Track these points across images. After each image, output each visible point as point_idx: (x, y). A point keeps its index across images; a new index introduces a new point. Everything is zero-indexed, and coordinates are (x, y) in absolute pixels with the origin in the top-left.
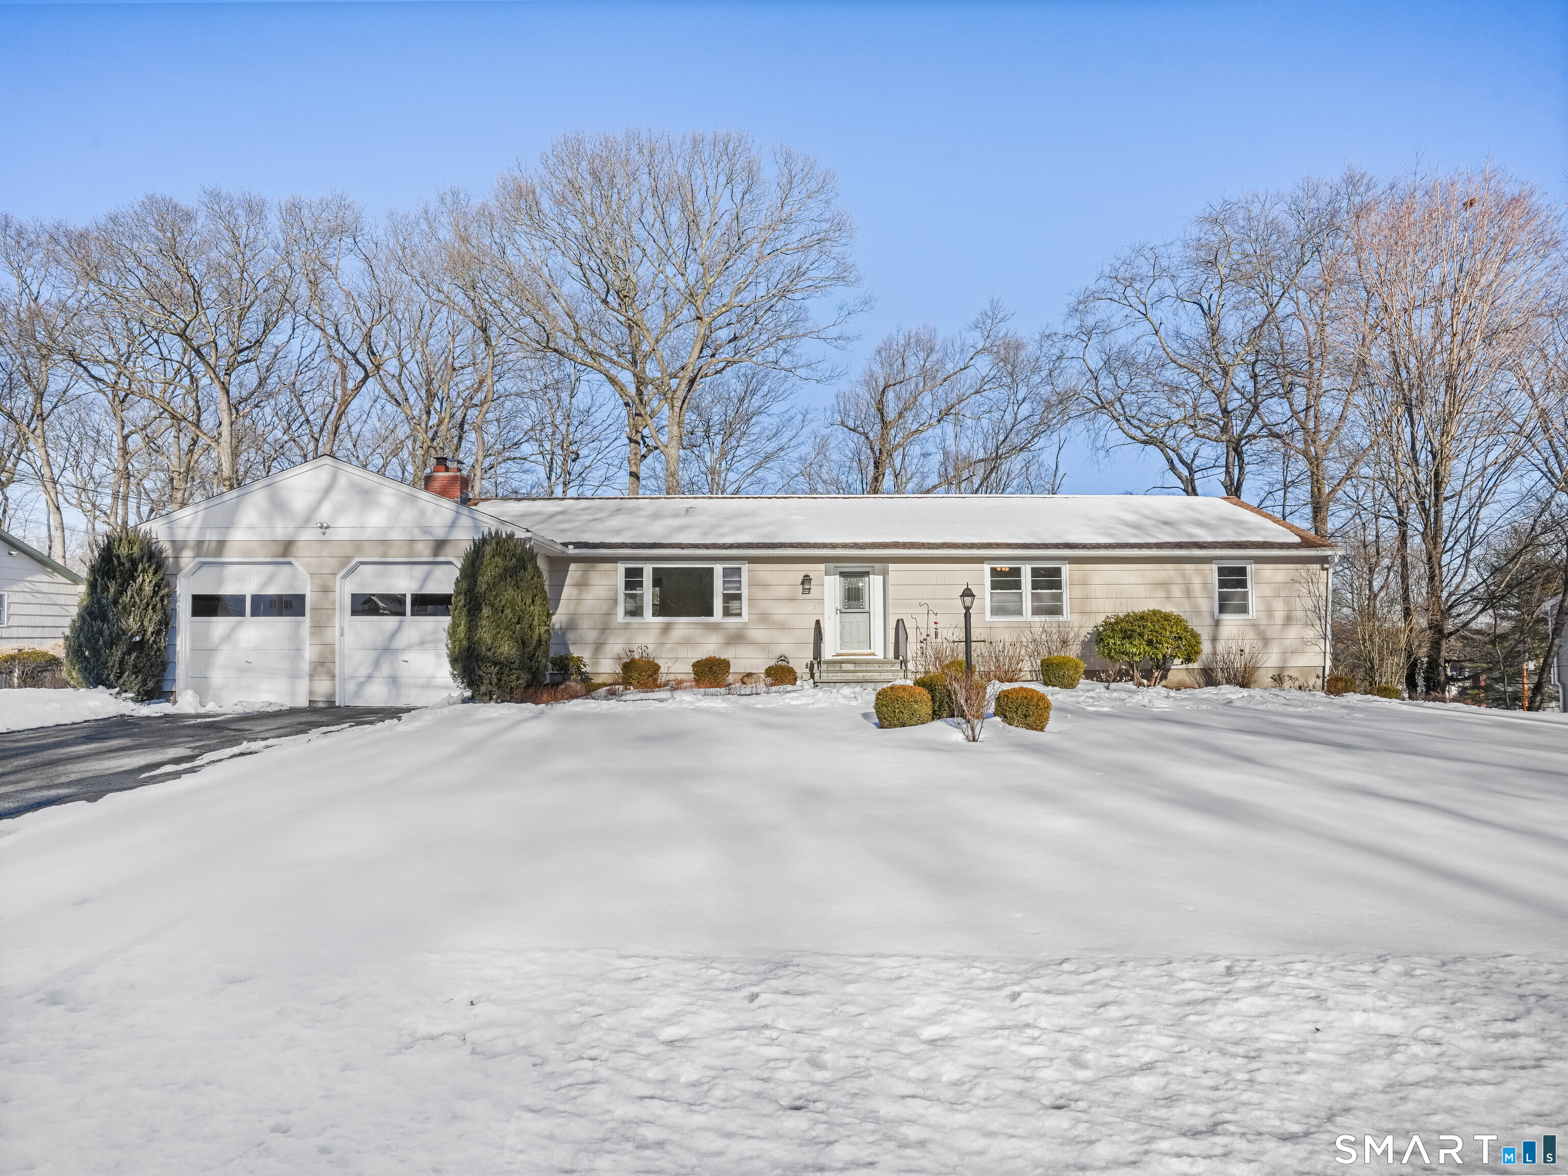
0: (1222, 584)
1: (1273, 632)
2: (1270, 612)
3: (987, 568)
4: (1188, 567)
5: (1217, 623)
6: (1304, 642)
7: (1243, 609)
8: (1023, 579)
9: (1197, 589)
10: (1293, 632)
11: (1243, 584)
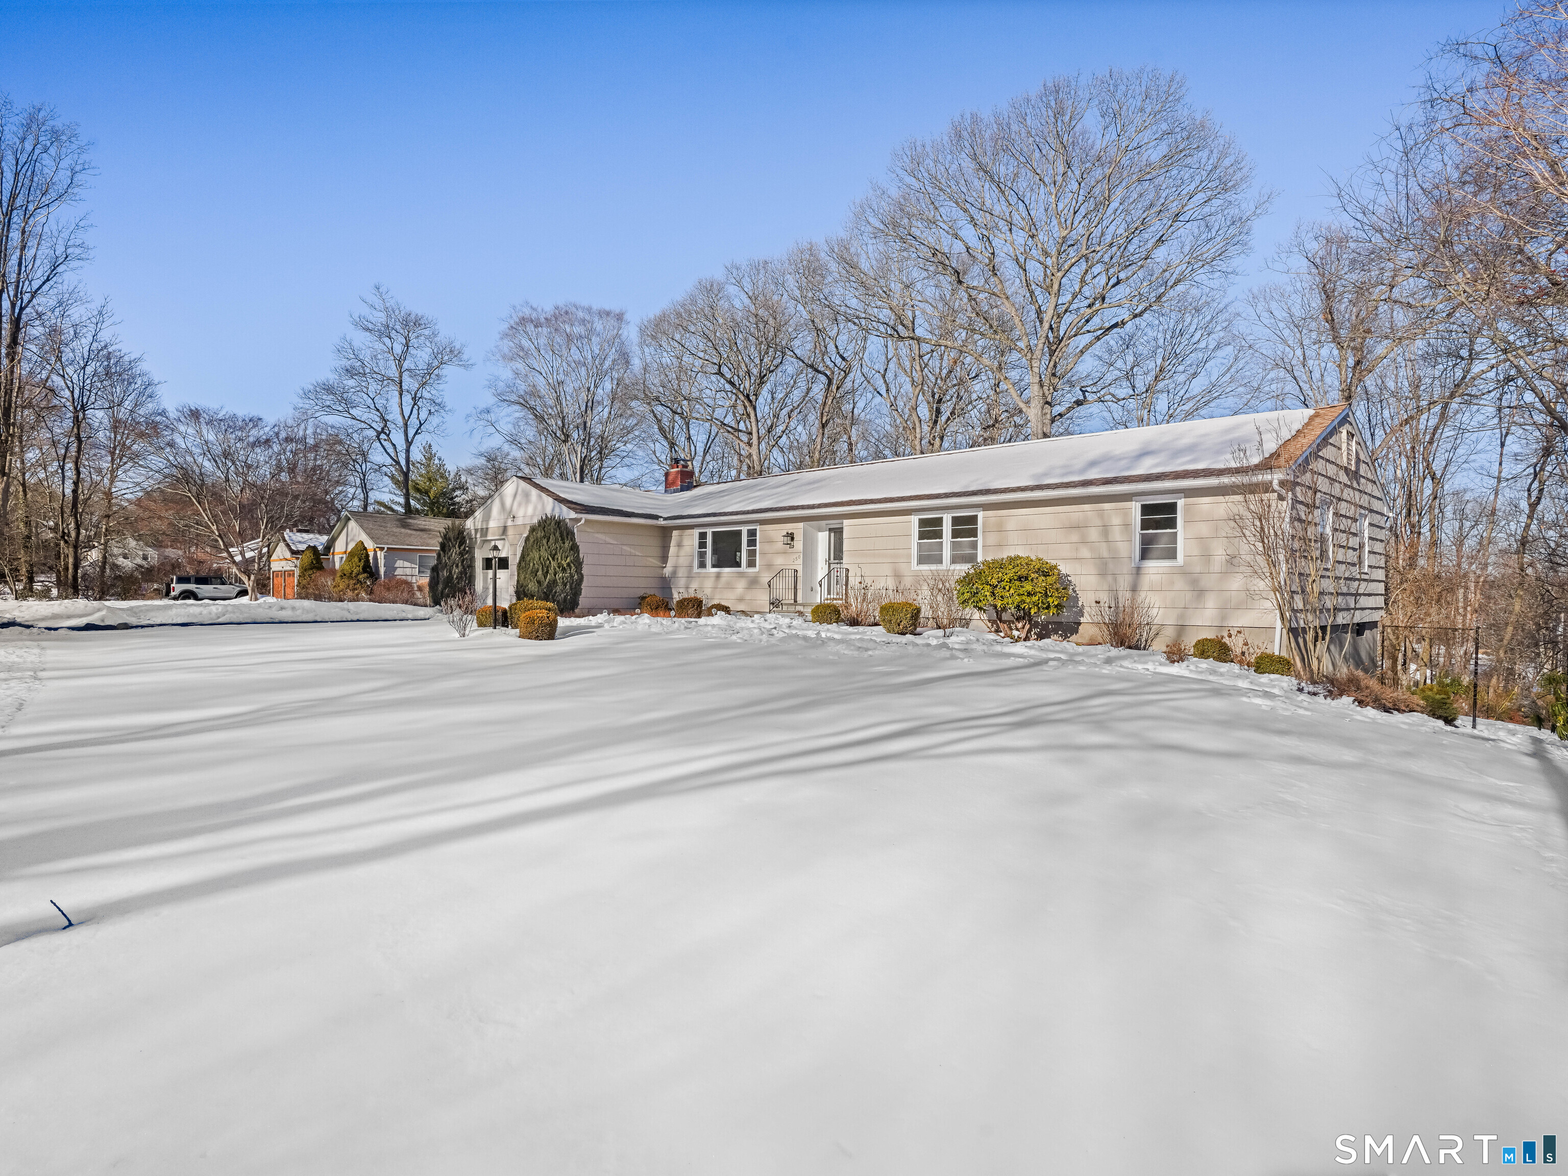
0: (1145, 525)
1: (1208, 582)
2: (1207, 556)
3: (915, 519)
4: (1107, 506)
5: (1138, 571)
6: (1250, 595)
7: (1171, 554)
8: (944, 528)
9: (1117, 534)
10: (1236, 583)
11: (1172, 523)
